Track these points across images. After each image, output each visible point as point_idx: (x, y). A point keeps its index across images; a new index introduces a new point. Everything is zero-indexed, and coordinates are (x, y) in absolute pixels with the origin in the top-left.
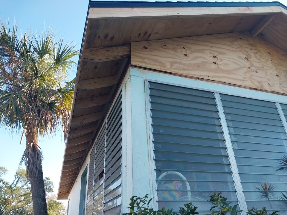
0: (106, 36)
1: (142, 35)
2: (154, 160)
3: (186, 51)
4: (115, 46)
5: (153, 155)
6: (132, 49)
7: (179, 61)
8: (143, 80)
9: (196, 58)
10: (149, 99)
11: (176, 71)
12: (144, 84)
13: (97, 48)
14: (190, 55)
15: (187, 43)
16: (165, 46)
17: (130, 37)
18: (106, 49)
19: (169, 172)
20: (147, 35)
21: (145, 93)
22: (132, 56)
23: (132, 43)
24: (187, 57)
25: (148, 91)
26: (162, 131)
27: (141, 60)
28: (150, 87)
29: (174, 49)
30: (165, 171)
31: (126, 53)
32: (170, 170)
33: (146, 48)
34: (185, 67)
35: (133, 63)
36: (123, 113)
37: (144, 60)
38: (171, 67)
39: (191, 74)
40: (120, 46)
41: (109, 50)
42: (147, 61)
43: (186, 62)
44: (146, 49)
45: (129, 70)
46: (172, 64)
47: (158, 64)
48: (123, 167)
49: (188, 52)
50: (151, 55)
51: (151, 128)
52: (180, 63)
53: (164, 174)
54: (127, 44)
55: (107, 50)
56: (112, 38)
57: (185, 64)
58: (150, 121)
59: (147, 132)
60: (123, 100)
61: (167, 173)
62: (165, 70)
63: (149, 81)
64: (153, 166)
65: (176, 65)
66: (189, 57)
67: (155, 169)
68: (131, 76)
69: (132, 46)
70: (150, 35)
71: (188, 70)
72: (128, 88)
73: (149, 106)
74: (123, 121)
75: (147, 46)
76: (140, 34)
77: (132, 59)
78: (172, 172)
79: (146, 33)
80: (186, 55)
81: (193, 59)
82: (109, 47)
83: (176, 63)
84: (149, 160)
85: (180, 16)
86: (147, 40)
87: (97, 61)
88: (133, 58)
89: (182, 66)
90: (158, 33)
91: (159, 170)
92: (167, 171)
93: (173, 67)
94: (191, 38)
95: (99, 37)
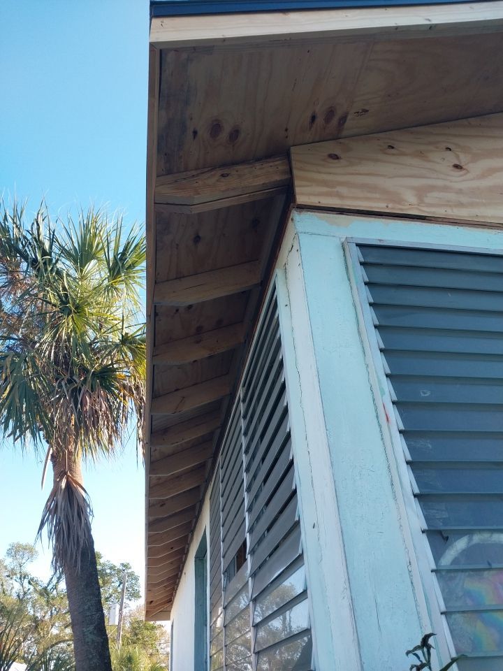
0: (216, 128)
1: (320, 120)
2: (415, 496)
3: (458, 157)
4: (244, 162)
5: (407, 477)
6: (293, 163)
7: (440, 183)
8: (338, 243)
9: (492, 171)
10: (365, 295)
11: (440, 212)
12: (345, 255)
13: (194, 173)
14: (471, 165)
15: (455, 136)
16: (393, 148)
17: (286, 130)
18: (219, 172)
19: (477, 538)
20: (335, 121)
21: (349, 280)
22: (297, 183)
23: (293, 150)
24: (462, 172)
25: (360, 274)
26: (425, 393)
27: (325, 189)
28: (362, 260)
29: (421, 155)
30: (461, 534)
31: (277, 178)
32: (481, 531)
33: (336, 157)
34: (464, 199)
35: (301, 199)
36: (287, 353)
37: (336, 190)
38: (421, 201)
39: (483, 217)
40: (258, 160)
41: (228, 175)
42: (344, 190)
43: (464, 185)
44: (336, 161)
45: (292, 220)
46: (421, 192)
47: (377, 196)
48: (305, 526)
49: (464, 159)
50: (352, 174)
51: (387, 385)
52: (445, 189)
53: (461, 544)
54: (280, 151)
55: (223, 175)
56: (235, 134)
57: (460, 192)
58: (380, 364)
59: (374, 400)
60: (282, 312)
61: (470, 540)
62: (401, 209)
63: (358, 245)
64: (415, 518)
65: (435, 194)
66: (468, 172)
67: (425, 527)
68: (302, 237)
69: (293, 157)
70: (343, 119)
71: (472, 205)
72: (295, 273)
73: (369, 317)
74: (289, 374)
75: (337, 152)
76: (313, 118)
77: (297, 190)
78: (486, 536)
79: (330, 113)
80: (457, 167)
81: (483, 176)
82: (226, 166)
83: (433, 188)
84: (395, 498)
85: (436, 25)
86: (336, 138)
87: (196, 210)
88: (301, 186)
89: (452, 196)
90: (367, 111)
91: (440, 532)
92: (470, 532)
93: (427, 200)
94: (465, 122)
95: (195, 133)
